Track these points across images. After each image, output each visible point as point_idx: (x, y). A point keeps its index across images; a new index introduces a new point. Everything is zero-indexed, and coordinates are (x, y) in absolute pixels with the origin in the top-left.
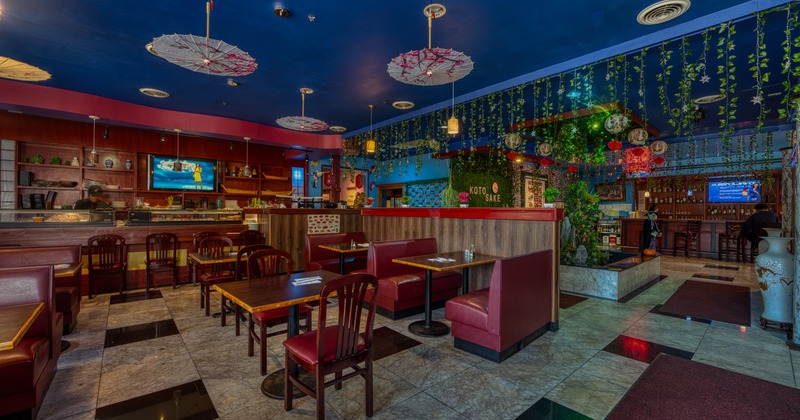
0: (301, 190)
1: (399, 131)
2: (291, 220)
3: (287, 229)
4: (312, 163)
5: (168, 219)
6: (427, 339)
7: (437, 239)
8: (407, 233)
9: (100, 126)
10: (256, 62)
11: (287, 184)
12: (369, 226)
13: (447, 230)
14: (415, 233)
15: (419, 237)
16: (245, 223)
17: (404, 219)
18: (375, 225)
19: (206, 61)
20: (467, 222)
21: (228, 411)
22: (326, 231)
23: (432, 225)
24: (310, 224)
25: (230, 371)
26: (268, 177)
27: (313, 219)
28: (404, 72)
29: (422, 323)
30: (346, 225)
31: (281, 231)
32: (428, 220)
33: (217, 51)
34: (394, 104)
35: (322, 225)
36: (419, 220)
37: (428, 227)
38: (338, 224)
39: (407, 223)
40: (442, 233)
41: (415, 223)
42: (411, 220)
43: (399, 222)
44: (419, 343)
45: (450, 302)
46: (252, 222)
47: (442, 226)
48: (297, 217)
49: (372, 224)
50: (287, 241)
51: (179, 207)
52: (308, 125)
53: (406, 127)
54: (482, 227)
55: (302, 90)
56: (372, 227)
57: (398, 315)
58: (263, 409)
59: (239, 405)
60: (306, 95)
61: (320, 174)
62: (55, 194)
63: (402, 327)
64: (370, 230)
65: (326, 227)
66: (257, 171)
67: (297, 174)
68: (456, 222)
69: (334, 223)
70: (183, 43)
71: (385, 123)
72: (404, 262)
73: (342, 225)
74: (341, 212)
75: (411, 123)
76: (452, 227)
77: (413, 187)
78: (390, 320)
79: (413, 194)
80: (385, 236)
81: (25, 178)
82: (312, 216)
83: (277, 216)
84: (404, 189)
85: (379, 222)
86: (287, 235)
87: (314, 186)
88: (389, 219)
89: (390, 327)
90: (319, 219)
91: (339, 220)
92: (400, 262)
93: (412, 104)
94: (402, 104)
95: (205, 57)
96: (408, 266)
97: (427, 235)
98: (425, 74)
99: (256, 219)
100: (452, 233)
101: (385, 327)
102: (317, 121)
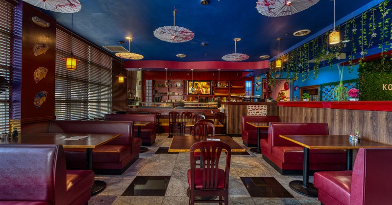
0: (250, 92)
1: (302, 50)
2: (238, 108)
3: (236, 112)
4: (256, 78)
5: (190, 106)
6: (300, 195)
7: (329, 124)
8: (306, 119)
9: (168, 72)
10: (193, 32)
11: (243, 90)
12: (283, 113)
13: (337, 118)
14: (312, 119)
15: (315, 122)
16: (219, 109)
17: (304, 109)
18: (286, 112)
19: (174, 37)
20: (356, 113)
21: (170, 195)
22: (258, 114)
23: (325, 114)
24: (249, 110)
25: (183, 176)
26: (234, 87)
27: (250, 108)
28: (269, 9)
29: (300, 182)
30: (271, 111)
31: (233, 113)
32: (321, 110)
33: (176, 31)
34: (294, 34)
35: (256, 111)
36: (315, 110)
37: (321, 115)
38: (266, 111)
39: (306, 112)
40: (333, 120)
41: (312, 112)
42: (309, 110)
43: (301, 111)
44: (292, 196)
45: (317, 174)
46: (222, 109)
47: (333, 115)
48: (241, 107)
49: (284, 111)
50: (236, 118)
51: (197, 101)
52: (237, 57)
53: (307, 48)
54: (372, 118)
55: (235, 40)
56: (284, 113)
57: (286, 172)
58: (182, 200)
59: (174, 194)
60: (237, 42)
61: (259, 83)
62: (162, 97)
63: (285, 181)
64: (283, 115)
65: (258, 112)
66: (229, 85)
67: (248, 84)
68: (345, 112)
69: (263, 110)
70: (163, 31)
71: (293, 48)
72: (286, 138)
73: (268, 111)
74: (268, 104)
75: (311, 44)
76: (342, 116)
77: (326, 87)
78: (279, 174)
79: (326, 92)
80: (292, 119)
81: (154, 92)
82: (250, 106)
83: (231, 106)
84: (319, 89)
85: (288, 110)
86: (236, 116)
87: (257, 90)
88: (294, 109)
89: (277, 179)
90: (254, 108)
91: (266, 108)
92: (284, 137)
93: (309, 31)
94: (301, 33)
95: (172, 35)
96: (288, 140)
97: (321, 121)
98: (286, 5)
99: (224, 107)
100: (341, 121)
101: (273, 179)
102: (241, 54)
